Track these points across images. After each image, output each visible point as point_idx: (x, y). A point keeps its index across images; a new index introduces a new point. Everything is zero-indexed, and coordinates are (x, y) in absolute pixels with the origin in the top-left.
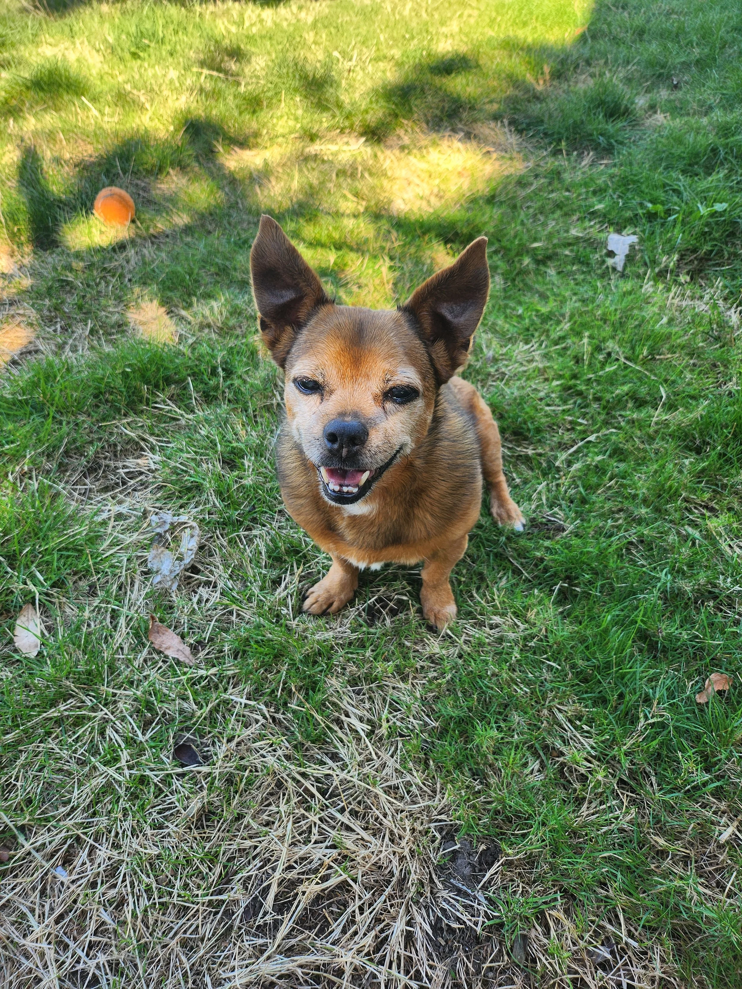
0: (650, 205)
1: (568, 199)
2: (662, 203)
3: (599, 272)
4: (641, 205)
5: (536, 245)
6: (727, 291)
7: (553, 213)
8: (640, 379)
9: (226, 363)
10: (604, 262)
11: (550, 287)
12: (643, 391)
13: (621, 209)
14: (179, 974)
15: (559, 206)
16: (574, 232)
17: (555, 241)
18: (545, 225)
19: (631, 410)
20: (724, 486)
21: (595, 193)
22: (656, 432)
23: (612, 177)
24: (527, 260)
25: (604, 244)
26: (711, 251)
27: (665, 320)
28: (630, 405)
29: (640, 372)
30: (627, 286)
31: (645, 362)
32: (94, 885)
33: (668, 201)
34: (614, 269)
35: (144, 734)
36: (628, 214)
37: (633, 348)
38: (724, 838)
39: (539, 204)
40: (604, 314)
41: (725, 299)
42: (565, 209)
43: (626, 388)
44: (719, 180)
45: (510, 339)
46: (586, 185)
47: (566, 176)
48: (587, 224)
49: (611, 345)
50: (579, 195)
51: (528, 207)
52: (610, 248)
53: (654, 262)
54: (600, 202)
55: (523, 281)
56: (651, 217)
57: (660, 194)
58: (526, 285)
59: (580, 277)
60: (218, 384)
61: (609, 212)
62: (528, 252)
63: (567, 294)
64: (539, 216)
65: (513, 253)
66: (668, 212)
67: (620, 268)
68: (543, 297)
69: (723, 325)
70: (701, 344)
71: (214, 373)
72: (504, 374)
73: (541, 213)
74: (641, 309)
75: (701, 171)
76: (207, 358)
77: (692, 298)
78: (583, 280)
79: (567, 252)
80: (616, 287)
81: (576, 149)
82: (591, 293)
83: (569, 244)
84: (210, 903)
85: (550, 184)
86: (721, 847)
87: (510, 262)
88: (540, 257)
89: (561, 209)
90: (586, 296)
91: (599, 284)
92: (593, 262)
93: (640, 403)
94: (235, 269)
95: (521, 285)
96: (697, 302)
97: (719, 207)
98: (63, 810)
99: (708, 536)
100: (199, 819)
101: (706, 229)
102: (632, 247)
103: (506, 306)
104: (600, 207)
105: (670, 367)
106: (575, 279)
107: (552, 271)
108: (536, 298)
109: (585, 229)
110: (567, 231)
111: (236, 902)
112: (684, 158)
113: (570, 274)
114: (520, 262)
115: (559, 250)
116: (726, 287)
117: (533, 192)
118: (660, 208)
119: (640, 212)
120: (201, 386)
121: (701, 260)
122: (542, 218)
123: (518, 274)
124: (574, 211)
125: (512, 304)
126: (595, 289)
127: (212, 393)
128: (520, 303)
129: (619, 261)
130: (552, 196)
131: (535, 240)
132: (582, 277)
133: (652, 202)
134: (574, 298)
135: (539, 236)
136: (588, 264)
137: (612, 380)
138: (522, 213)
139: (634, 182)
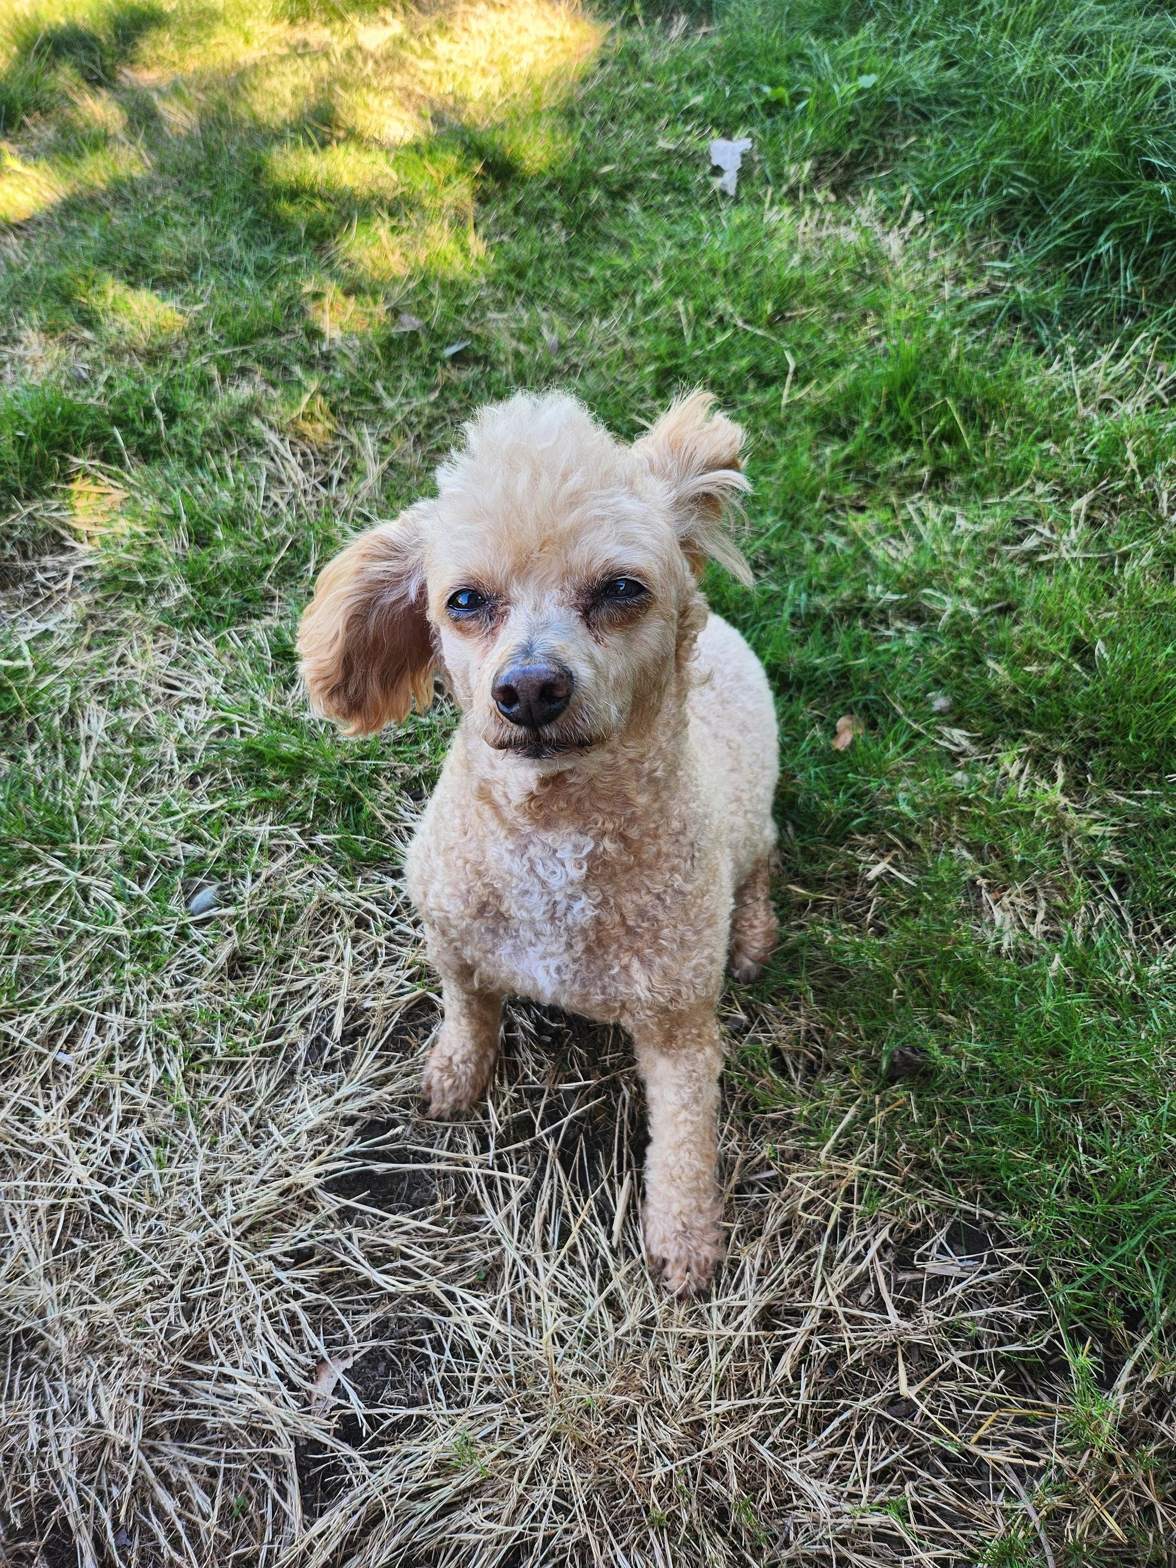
0: (767, 90)
1: (651, 94)
2: (788, 85)
3: (703, 200)
4: (758, 91)
5: (606, 169)
6: (883, 208)
7: (630, 117)
8: (765, 349)
9: (165, 400)
10: (708, 185)
11: (633, 231)
12: (769, 366)
13: (730, 100)
14: (237, 1130)
15: (638, 106)
16: (664, 144)
17: (636, 161)
18: (618, 136)
19: (755, 391)
20: (876, 476)
21: (690, 80)
22: (788, 418)
23: (713, 50)
24: (595, 195)
25: (706, 156)
26: (861, 151)
27: (796, 259)
28: (752, 385)
29: (763, 338)
30: (741, 215)
31: (771, 324)
32: (110, 1059)
33: (795, 81)
34: (724, 194)
35: (141, 885)
36: (741, 107)
37: (753, 305)
38: (871, 876)
39: (606, 106)
40: (711, 261)
41: (883, 220)
42: (647, 110)
43: (744, 363)
44: (868, 39)
45: (581, 315)
46: (675, 68)
47: (647, 58)
48: (680, 127)
49: (723, 305)
50: (667, 86)
51: (592, 113)
52: (715, 162)
53: (780, 176)
54: (698, 92)
55: (594, 228)
56: (772, 107)
57: (783, 71)
58: (598, 233)
59: (675, 211)
60: (159, 433)
61: (711, 108)
62: (596, 182)
63: (658, 238)
64: (610, 124)
65: (575, 185)
66: (797, 97)
67: (732, 192)
68: (624, 247)
69: (876, 257)
70: (847, 289)
71: (149, 415)
72: (575, 366)
73: (613, 119)
74: (761, 247)
75: (843, 29)
76: (135, 398)
77: (837, 223)
78: (681, 216)
79: (654, 176)
80: (729, 219)
81: (659, 13)
82: (692, 234)
83: (656, 163)
84: (263, 1053)
85: (623, 73)
86: (870, 885)
87: (571, 200)
88: (615, 187)
89: (642, 110)
90: (686, 238)
91: (703, 218)
92: (693, 186)
93: (765, 381)
94: (155, 259)
95: (592, 234)
96: (843, 230)
97: (867, 81)
98: (49, 991)
99: (854, 541)
100: (232, 969)
101: (851, 118)
102: (745, 156)
103: (572, 267)
104: (697, 100)
105: (805, 325)
106: (669, 216)
107: (634, 208)
108: (614, 250)
109: (678, 137)
110: (651, 144)
111: (293, 1046)
112: (817, 11)
113: (661, 208)
114: (587, 198)
115: (642, 174)
116: (881, 201)
117: (599, 87)
118: (783, 92)
119: (755, 100)
120: (133, 439)
121: (847, 166)
122: (615, 128)
123: (586, 217)
124: (660, 111)
125: (579, 263)
126: (699, 228)
127: (152, 447)
128: (590, 260)
129: (728, 181)
130: (627, 91)
131: (606, 161)
132: (679, 210)
133: (773, 84)
134: (669, 244)
135: (610, 154)
136: (686, 191)
137: (725, 354)
138: (584, 123)
139: (745, 56)
